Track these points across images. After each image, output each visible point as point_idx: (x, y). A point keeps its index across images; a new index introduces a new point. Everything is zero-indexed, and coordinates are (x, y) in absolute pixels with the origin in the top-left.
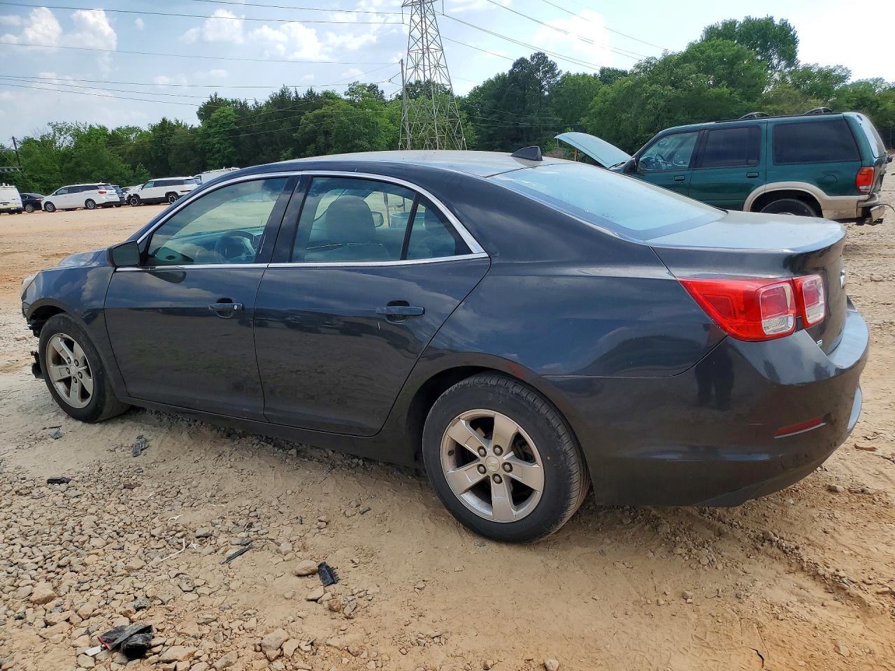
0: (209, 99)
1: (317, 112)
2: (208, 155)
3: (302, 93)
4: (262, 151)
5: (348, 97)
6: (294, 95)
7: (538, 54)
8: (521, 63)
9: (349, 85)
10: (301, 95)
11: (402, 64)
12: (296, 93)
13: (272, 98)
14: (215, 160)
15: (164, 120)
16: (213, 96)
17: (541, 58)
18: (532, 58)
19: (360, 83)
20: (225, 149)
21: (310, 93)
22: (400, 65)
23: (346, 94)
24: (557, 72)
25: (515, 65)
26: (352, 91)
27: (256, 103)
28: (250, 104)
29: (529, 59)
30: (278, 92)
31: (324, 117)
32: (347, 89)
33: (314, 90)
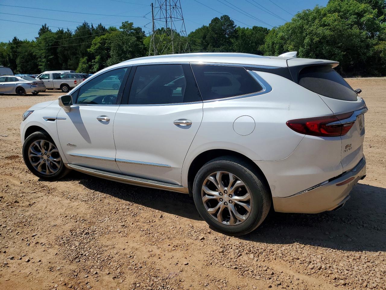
0: (42, 28)
1: (102, 37)
2: (39, 59)
3: (95, 26)
4: (70, 59)
5: (122, 30)
6: (91, 27)
7: (225, 16)
8: (216, 20)
9: (123, 23)
10: (95, 27)
11: (153, 6)
12: (92, 26)
13: (78, 28)
14: (43, 62)
15: (15, 38)
16: (44, 25)
17: (226, 18)
18: (222, 18)
19: (129, 22)
20: (49, 56)
21: (100, 27)
22: (151, 7)
23: (121, 28)
24: (234, 26)
25: (213, 21)
26: (124, 26)
27: (68, 30)
28: (65, 30)
29: (220, 18)
30: (81, 25)
31: (106, 39)
32: (121, 25)
33: (102, 25)
